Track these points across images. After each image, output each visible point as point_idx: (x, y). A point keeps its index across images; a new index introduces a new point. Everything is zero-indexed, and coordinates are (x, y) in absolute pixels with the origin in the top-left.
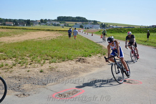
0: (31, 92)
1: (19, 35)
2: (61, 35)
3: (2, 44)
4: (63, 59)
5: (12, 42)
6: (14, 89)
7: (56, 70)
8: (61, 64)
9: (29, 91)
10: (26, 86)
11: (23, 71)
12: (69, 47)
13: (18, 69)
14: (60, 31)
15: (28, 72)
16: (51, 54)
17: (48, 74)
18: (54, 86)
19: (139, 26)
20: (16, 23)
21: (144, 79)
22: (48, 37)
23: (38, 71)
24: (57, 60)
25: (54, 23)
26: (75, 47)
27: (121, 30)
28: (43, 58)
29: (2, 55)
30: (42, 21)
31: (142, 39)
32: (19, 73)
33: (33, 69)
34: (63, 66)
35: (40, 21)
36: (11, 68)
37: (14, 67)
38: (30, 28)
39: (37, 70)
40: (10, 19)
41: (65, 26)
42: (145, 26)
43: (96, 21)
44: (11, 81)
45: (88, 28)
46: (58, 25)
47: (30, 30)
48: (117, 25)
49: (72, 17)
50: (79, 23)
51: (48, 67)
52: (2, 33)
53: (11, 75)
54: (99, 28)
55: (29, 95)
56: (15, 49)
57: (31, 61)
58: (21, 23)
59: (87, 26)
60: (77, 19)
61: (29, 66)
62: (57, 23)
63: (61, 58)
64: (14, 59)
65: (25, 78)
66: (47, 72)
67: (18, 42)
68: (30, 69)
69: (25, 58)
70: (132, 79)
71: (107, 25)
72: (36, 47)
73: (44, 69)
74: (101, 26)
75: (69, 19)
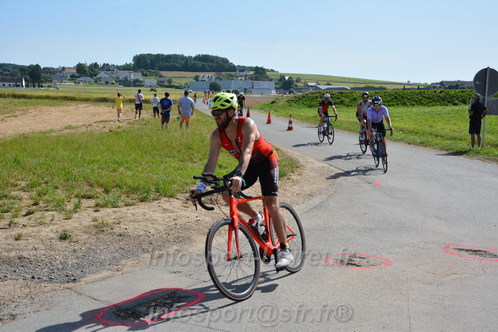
0: (22, 308)
2: (146, 116)
4: (142, 194)
7: (117, 230)
8: (133, 212)
10: (6, 289)
12: (167, 156)
15: (17, 240)
17: (88, 245)
18: (104, 283)
19: (400, 84)
21: (398, 250)
22: (100, 122)
23: (52, 235)
24: (123, 197)
25: (122, 75)
26: (188, 152)
27: (343, 99)
28: (76, 191)
30: (80, 68)
31: (406, 126)
33: (34, 229)
34: (140, 218)
35: (75, 71)
38: (41, 94)
39: (47, 232)
41: (161, 84)
42: (419, 85)
43: (262, 68)
46: (137, 84)
47: (39, 100)
48: (329, 80)
49: (182, 57)
50: (208, 76)
51: (87, 221)
54: (274, 92)
55: (13, 317)
57: (32, 202)
58: (9, 77)
59: (234, 85)
60: (200, 64)
61: (22, 220)
62: (133, 76)
63: (135, 190)
65: (2, 261)
66: (85, 237)
68: (25, 231)
69: (13, 193)
70: (362, 252)
71: (297, 81)
72: (54, 159)
73: (76, 228)
74: (277, 86)
75: (172, 64)
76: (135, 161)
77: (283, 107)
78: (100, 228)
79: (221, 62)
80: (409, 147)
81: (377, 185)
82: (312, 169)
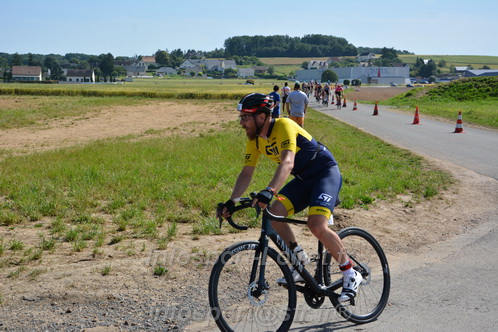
1: (66, 122)
5: (39, 149)
13: (61, 262)
15: (104, 275)
16: (198, 196)
17: (188, 284)
20: (55, 68)
22: (187, 124)
23: (145, 270)
25: (211, 63)
28: (169, 213)
30: (160, 57)
32: (68, 279)
33: (124, 261)
35: (154, 61)
36: (35, 258)
37: (46, 257)
38: (114, 89)
39: (139, 265)
40: (31, 56)
41: (259, 75)
43: (391, 50)
44: (35, 313)
45: (357, 83)
46: (230, 74)
47: (113, 98)
48: (486, 62)
49: (287, 39)
50: (320, 63)
51: (185, 251)
53: (32, 290)
54: (408, 81)
56: (53, 178)
57: (116, 227)
58: (77, 70)
59: (354, 73)
60: (309, 47)
61: (108, 250)
62: (224, 65)
64: (48, 221)
65: (89, 302)
66: (184, 272)
67: (62, 152)
68: (112, 264)
69: (93, 215)
71: (440, 66)
72: (137, 171)
74: (413, 73)
75: (273, 48)
77: (423, 101)
78: (201, 260)
79: (337, 44)
82: (472, 185)
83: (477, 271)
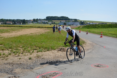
0: (21, 75)
1: (16, 32)
2: (49, 31)
3: (3, 38)
4: (48, 49)
5: (10, 37)
6: (8, 72)
7: (42, 57)
8: (46, 53)
9: (19, 74)
10: (17, 70)
11: (16, 59)
12: (54, 40)
13: (12, 57)
14: (48, 27)
15: (20, 59)
16: (39, 45)
18: (39, 70)
19: (111, 23)
20: (14, 22)
21: (110, 63)
22: (38, 32)
23: (27, 58)
24: (43, 50)
25: (43, 21)
26: (59, 39)
27: (96, 26)
28: (33, 48)
29: (1, 47)
30: (34, 20)
31: (112, 33)
32: (13, 60)
33: (23, 57)
34: (47, 55)
35: (33, 21)
36: (7, 56)
37: (9, 56)
39: (26, 57)
40: (10, 20)
41: (52, 23)
42: (116, 23)
43: (76, 19)
44: (6, 66)
45: (70, 25)
46: (47, 23)
47: (25, 27)
48: (93, 22)
49: (57, 17)
50: (63, 21)
51: (35, 55)
52: (3, 30)
53: (6, 62)
54: (79, 25)
55: (19, 77)
56: (12, 42)
57: (23, 51)
58: (18, 22)
59: (69, 23)
60: (61, 18)
61: (21, 55)
62: (46, 21)
63: (46, 48)
64: (10, 50)
65: (17, 64)
66: (35, 59)
67: (14, 37)
68: (21, 57)
69: (19, 49)
70: (101, 64)
71: (85, 22)
72: (28, 41)
73: (33, 57)
74: (80, 23)
75: (55, 18)
76: (46, 41)
77: (81, 29)
78: (38, 57)
79: (66, 18)
80: (113, 38)
81: (105, 47)
82: (88, 43)
83: (87, 58)
